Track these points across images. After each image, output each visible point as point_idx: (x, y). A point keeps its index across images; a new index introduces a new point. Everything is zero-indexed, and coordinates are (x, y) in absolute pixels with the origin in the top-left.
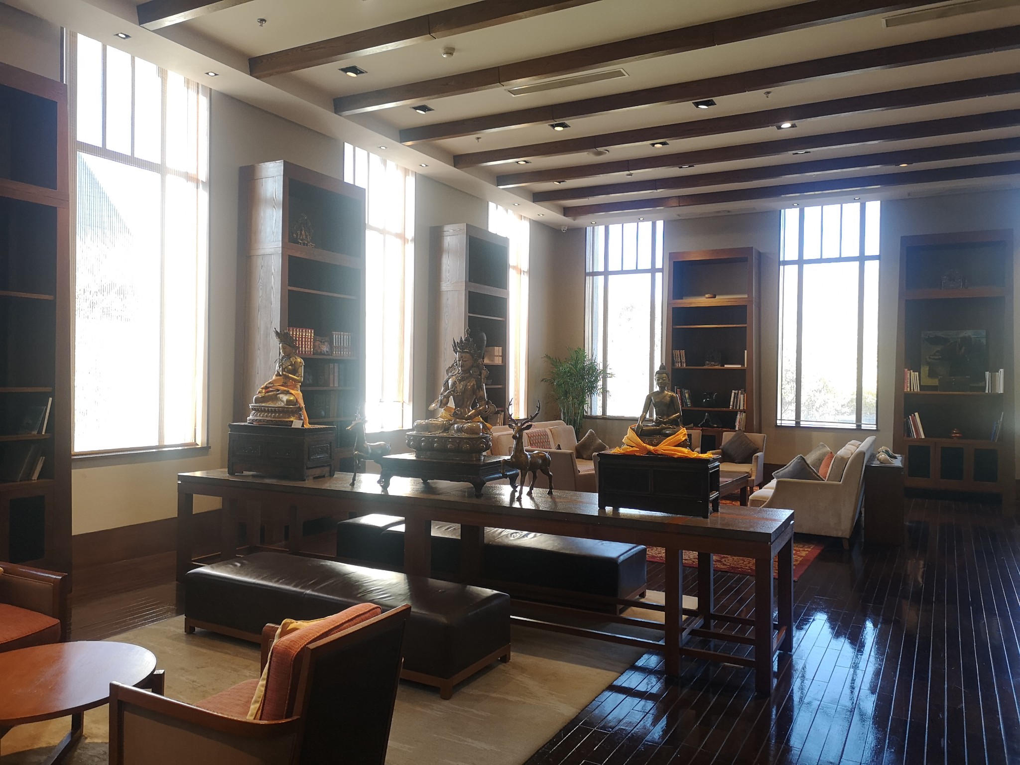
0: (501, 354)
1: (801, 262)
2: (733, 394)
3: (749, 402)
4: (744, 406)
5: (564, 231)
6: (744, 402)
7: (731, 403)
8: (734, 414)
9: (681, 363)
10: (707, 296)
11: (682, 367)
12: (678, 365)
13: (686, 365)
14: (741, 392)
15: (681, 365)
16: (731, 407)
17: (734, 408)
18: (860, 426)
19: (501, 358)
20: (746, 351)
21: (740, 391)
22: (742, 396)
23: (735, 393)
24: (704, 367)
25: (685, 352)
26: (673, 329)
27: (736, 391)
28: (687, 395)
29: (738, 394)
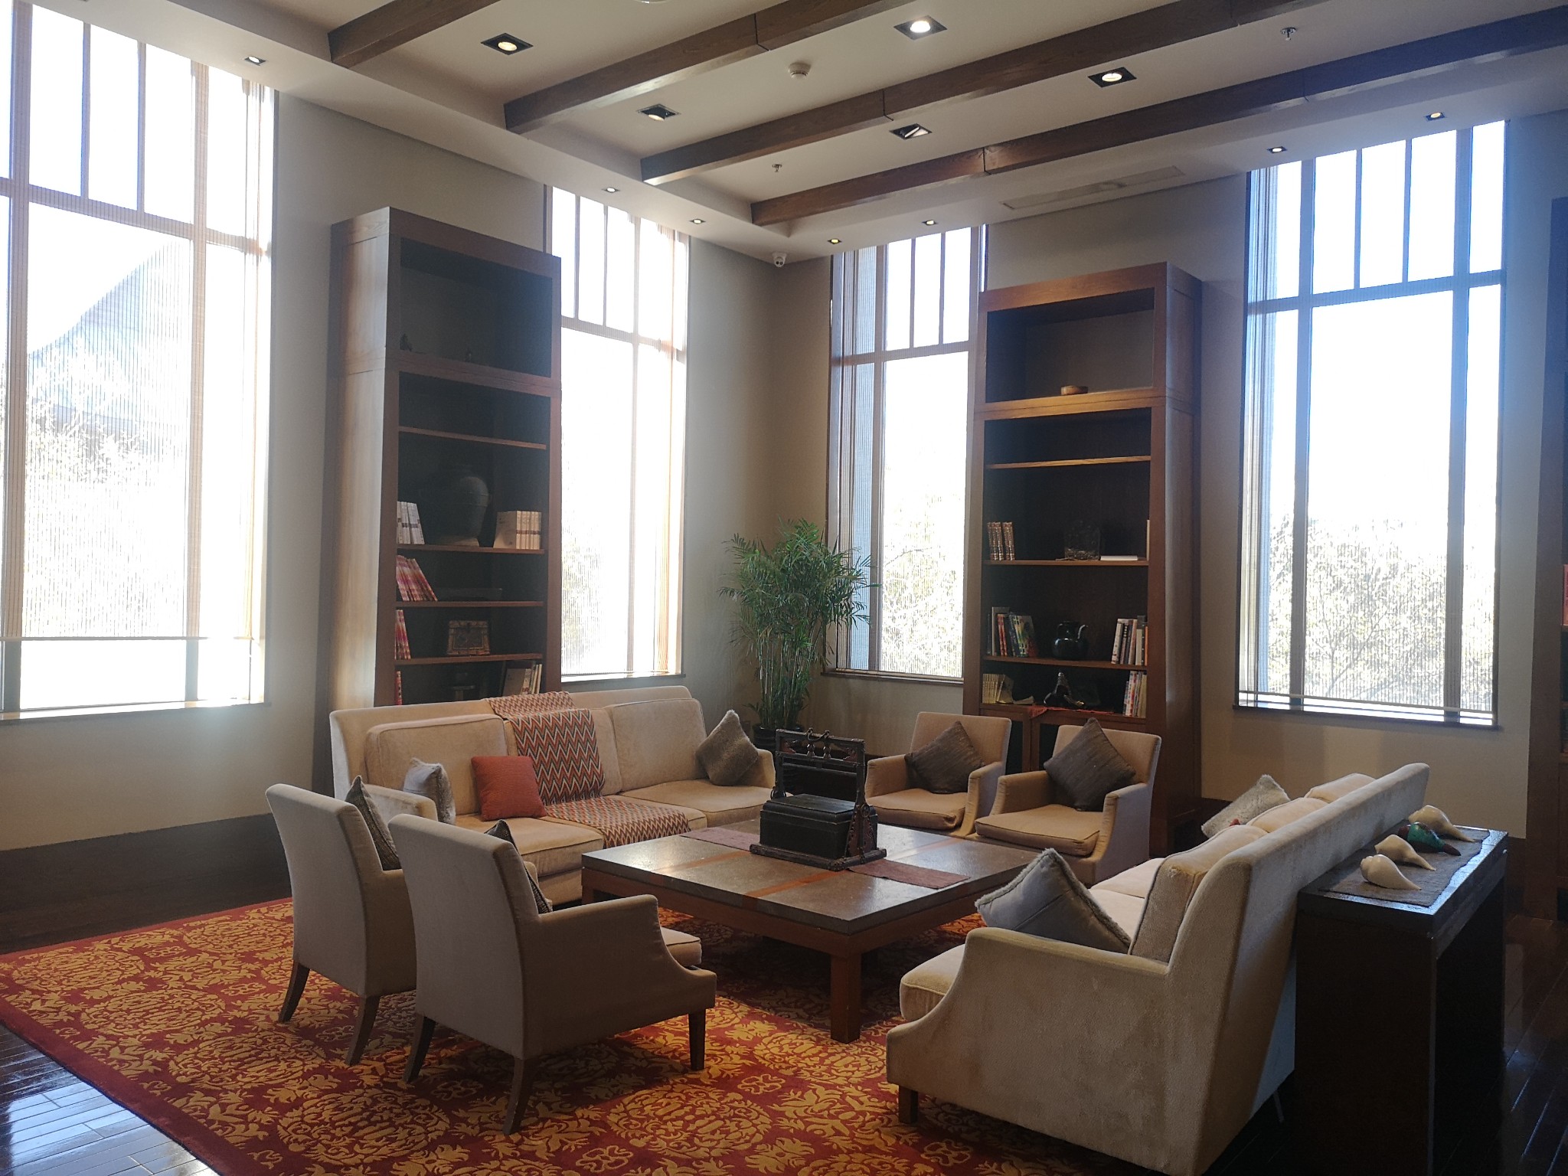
0: (537, 529)
1: (1306, 301)
2: (1119, 627)
3: (1154, 646)
4: (1143, 659)
5: (779, 266)
6: (1143, 646)
7: (1115, 650)
8: (1121, 677)
9: (1005, 553)
10: (1064, 390)
11: (1006, 562)
12: (998, 557)
13: (1016, 558)
14: (1138, 623)
15: (1004, 557)
16: (1114, 658)
17: (1122, 662)
18: (1456, 715)
19: (537, 537)
20: (1148, 521)
21: (1135, 621)
22: (1140, 632)
23: (1124, 626)
24: (1059, 562)
25: (1013, 525)
26: (985, 471)
27: (1126, 621)
28: (1018, 629)
29: (1130, 627)
